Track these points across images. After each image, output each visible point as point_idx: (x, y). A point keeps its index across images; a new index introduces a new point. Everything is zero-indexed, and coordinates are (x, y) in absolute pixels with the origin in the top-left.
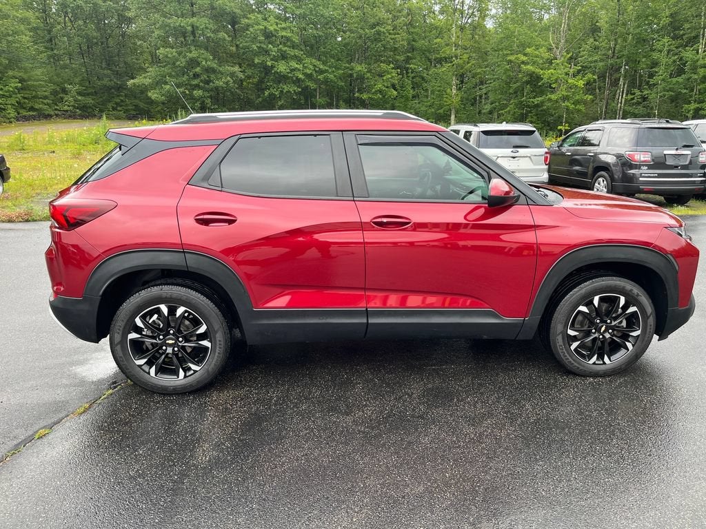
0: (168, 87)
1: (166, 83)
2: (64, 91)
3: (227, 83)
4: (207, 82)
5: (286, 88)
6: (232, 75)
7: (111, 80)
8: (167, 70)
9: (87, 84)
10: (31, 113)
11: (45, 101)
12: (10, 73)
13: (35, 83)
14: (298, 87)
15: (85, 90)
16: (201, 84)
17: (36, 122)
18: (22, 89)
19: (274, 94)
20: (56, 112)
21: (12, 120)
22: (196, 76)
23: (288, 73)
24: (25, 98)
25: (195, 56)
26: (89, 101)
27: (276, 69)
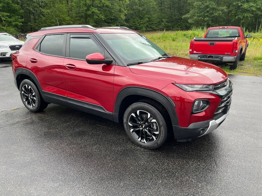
0: (195, 17)
1: (195, 16)
2: (162, 21)
3: (219, 14)
4: (211, 14)
5: (246, 15)
6: (222, 10)
7: (178, 16)
8: (196, 11)
9: (170, 18)
10: (150, 29)
11: (155, 25)
12: (146, 16)
13: (153, 19)
14: (252, 14)
15: (169, 20)
16: (209, 15)
17: (151, 32)
18: (149, 21)
19: (241, 18)
20: (158, 29)
21: (144, 31)
22: (208, 12)
23: (248, 8)
24: (149, 24)
25: (208, 4)
26: (170, 24)
27: (242, 7)
